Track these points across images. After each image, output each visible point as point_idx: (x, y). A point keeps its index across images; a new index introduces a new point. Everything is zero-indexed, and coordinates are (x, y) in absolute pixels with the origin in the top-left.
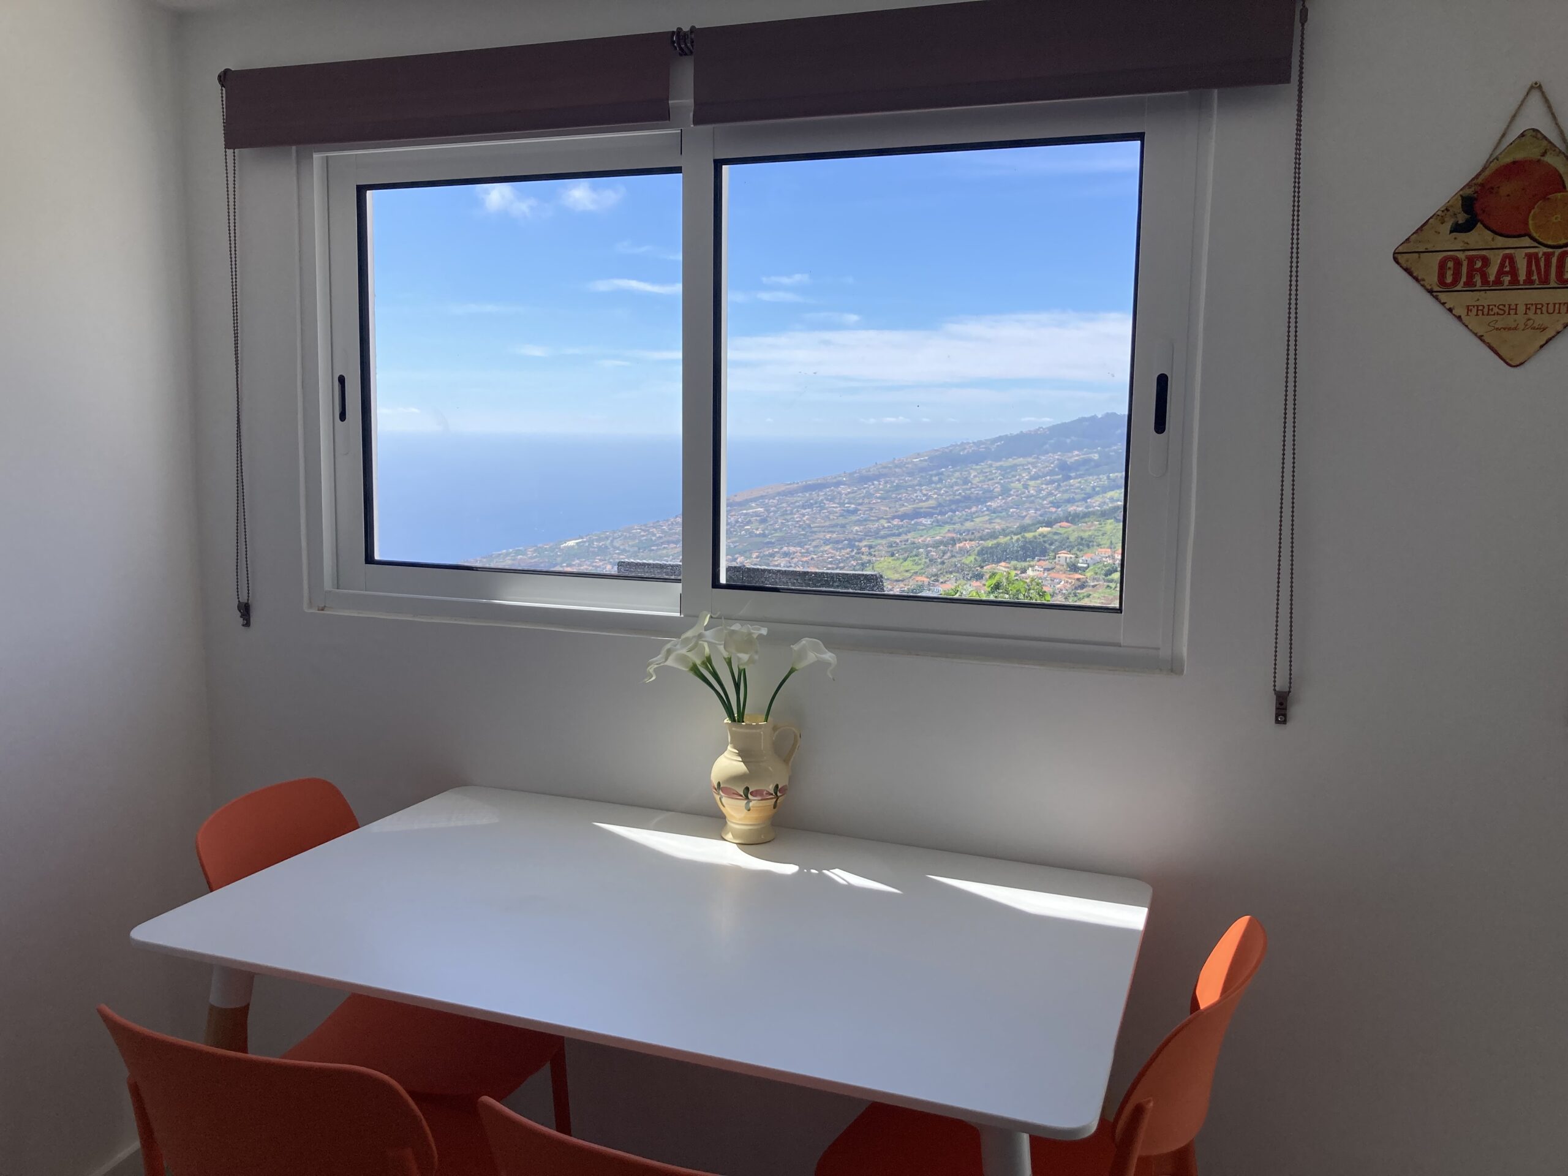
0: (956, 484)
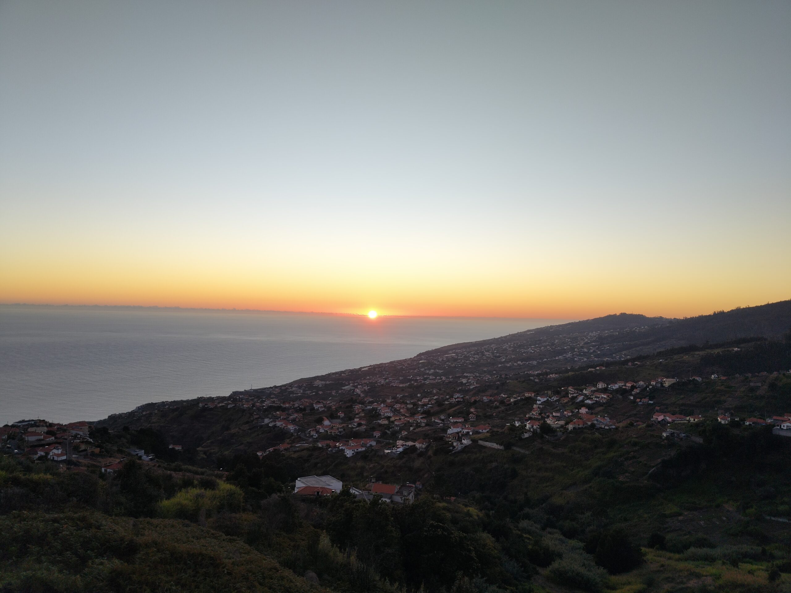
0: (548, 345)
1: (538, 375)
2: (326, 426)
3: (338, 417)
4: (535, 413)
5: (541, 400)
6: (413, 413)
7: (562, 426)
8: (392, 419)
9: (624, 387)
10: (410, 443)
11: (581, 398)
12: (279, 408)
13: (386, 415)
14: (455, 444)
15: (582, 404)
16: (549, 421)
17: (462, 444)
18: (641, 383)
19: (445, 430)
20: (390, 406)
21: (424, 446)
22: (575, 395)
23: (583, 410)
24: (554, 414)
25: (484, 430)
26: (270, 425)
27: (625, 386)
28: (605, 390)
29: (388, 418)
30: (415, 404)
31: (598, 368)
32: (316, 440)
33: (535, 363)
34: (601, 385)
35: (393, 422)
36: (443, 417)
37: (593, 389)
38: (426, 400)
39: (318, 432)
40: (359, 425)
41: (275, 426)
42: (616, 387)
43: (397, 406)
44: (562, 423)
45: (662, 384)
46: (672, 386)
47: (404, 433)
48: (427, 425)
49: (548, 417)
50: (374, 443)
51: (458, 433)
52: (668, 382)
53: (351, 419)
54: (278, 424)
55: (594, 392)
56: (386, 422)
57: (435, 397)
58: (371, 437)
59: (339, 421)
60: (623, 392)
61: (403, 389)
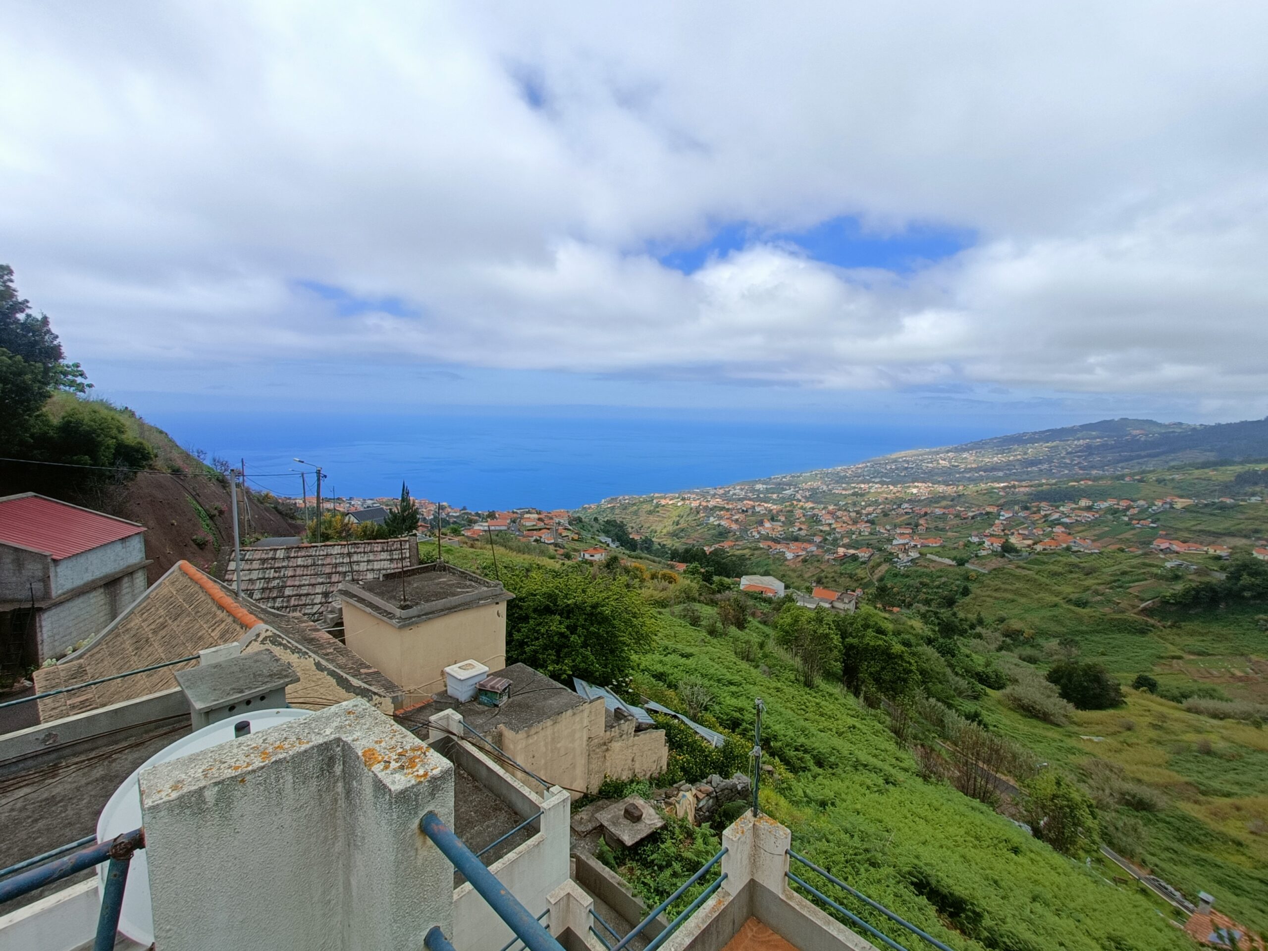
1: (1004, 488)
2: (767, 528)
3: (779, 521)
4: (997, 529)
5: (1006, 515)
6: (855, 522)
7: (1029, 546)
8: (833, 526)
9: (1116, 506)
10: (852, 551)
11: (1056, 516)
12: (722, 509)
13: (827, 522)
14: (900, 556)
15: (1057, 523)
16: (1013, 540)
17: (908, 556)
18: (1141, 503)
19: (889, 541)
20: (832, 513)
21: (866, 555)
22: (1048, 512)
23: (1058, 529)
24: (1020, 532)
25: (934, 543)
26: (716, 523)
27: (1118, 504)
28: (1089, 509)
29: (830, 525)
30: (858, 512)
31: (1082, 482)
32: (758, 541)
33: (1001, 474)
34: (1084, 503)
35: (835, 529)
36: (888, 527)
37: (1074, 506)
38: (870, 509)
39: (759, 533)
40: (800, 529)
41: (719, 525)
42: (1104, 505)
43: (839, 513)
44: (1030, 542)
45: (1171, 504)
46: (1186, 509)
47: (846, 541)
48: (871, 534)
49: (1013, 534)
50: (814, 548)
51: (904, 545)
52: (1180, 503)
53: (792, 524)
54: (723, 523)
55: (1073, 509)
56: (827, 528)
57: (881, 507)
58: (810, 542)
59: (780, 524)
60: (1114, 512)
61: (846, 496)
